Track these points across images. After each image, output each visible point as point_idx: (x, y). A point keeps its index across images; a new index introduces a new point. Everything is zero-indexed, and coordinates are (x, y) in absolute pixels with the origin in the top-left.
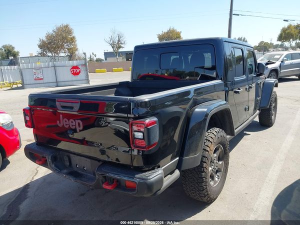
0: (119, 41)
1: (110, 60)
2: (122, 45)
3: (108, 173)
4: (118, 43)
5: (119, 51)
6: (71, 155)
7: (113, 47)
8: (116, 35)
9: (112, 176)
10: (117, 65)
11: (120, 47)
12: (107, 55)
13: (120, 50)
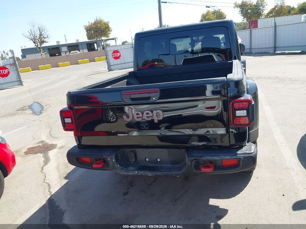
0: (41, 35)
1: (30, 57)
2: (45, 40)
3: (203, 157)
4: (40, 37)
5: (42, 46)
6: (138, 150)
7: (34, 43)
8: (36, 28)
9: (210, 158)
10: (43, 62)
11: (43, 42)
12: (25, 52)
13: (44, 45)
